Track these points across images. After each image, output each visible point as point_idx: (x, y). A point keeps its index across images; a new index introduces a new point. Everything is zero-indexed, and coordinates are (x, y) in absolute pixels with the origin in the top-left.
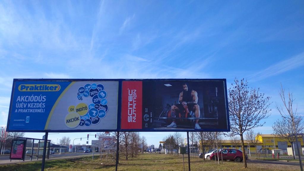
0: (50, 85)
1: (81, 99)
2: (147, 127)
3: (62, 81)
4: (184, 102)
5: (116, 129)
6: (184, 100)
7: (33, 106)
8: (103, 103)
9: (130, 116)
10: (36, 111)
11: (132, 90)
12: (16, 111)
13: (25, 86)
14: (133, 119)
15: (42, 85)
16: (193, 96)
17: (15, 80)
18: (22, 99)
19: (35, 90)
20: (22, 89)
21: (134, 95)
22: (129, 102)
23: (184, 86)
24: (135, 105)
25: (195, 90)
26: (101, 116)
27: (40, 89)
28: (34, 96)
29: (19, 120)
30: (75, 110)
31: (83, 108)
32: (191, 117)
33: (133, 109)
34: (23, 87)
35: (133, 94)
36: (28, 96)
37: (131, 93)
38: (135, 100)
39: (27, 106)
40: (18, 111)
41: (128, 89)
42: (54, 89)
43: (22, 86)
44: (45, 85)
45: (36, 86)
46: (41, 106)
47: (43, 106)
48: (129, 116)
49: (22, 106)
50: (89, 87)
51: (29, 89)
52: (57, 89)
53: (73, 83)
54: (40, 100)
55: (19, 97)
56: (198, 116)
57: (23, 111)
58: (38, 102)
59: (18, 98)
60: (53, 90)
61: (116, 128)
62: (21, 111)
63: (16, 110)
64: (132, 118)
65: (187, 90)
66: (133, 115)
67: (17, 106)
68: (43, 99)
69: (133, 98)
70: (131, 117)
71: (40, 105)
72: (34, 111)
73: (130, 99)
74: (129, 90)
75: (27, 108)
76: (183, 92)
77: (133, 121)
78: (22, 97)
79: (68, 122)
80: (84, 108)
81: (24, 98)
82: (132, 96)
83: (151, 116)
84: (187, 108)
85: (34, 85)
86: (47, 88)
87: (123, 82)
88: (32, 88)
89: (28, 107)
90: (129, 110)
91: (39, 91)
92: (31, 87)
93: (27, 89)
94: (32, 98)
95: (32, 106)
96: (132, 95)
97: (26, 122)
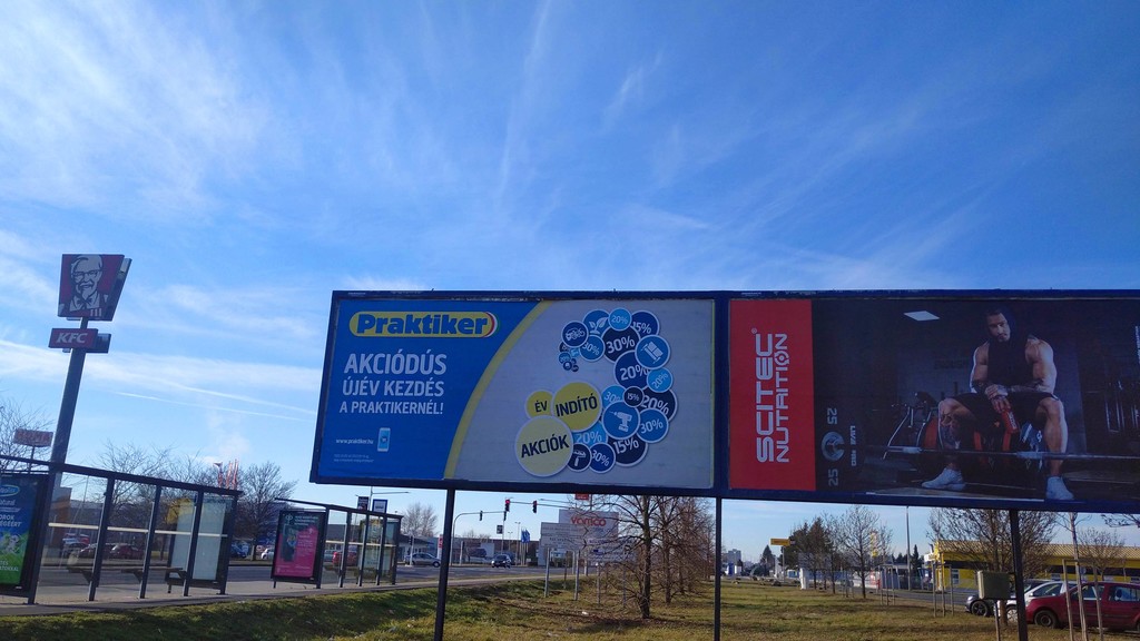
0: (459, 316)
1: (574, 367)
2: (836, 484)
3: (504, 300)
4: (996, 386)
5: (711, 486)
6: (993, 377)
7: (400, 391)
8: (656, 385)
9: (763, 437)
10: (411, 408)
11: (770, 336)
12: (344, 407)
13: (371, 318)
14: (777, 452)
15: (432, 314)
16: (1034, 361)
17: (339, 297)
18: (364, 363)
19: (408, 331)
20: (361, 328)
21: (776, 355)
22: (759, 384)
23: (993, 319)
24: (783, 393)
25: (1042, 337)
26: (649, 436)
27: (427, 330)
28: (405, 354)
29: (355, 442)
30: (552, 408)
31: (582, 403)
32: (1026, 447)
33: (774, 411)
34: (367, 322)
35: (775, 350)
36: (383, 356)
37: (764, 348)
38: (782, 374)
39: (381, 388)
40: (349, 407)
41: (754, 331)
42: (474, 329)
43: (362, 318)
44: (442, 313)
45: (409, 317)
46: (430, 392)
47: (439, 392)
48: (759, 440)
49: (364, 391)
50: (601, 322)
51: (385, 327)
52: (486, 329)
53: (543, 307)
54: (426, 368)
55: (353, 357)
56: (1059, 445)
57: (366, 409)
58: (418, 376)
59: (349, 361)
60: (470, 332)
61: (712, 481)
62: (361, 406)
63: (344, 403)
64: (775, 445)
65: (1008, 337)
66: (777, 436)
67: (347, 391)
68: (437, 367)
69: (775, 365)
70: (771, 441)
71: (426, 388)
72: (405, 407)
73: (764, 370)
74: (758, 337)
75: (380, 397)
76: (986, 345)
77: (779, 459)
78: (363, 356)
79: (527, 452)
80: (584, 400)
81: (371, 363)
82: (770, 360)
83: (853, 442)
84: (1010, 411)
85: (403, 315)
86: (448, 326)
87: (732, 303)
88: (397, 325)
89: (386, 394)
90: (759, 415)
91: (422, 335)
92: (392, 320)
93: (379, 330)
94: (398, 360)
95: (397, 391)
96: (772, 356)
97: (379, 450)
